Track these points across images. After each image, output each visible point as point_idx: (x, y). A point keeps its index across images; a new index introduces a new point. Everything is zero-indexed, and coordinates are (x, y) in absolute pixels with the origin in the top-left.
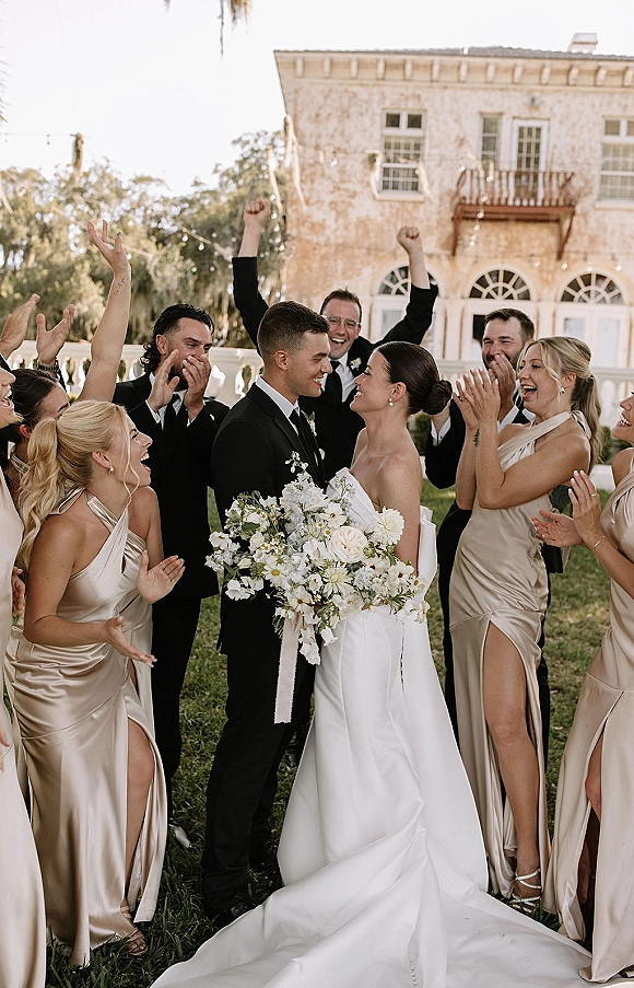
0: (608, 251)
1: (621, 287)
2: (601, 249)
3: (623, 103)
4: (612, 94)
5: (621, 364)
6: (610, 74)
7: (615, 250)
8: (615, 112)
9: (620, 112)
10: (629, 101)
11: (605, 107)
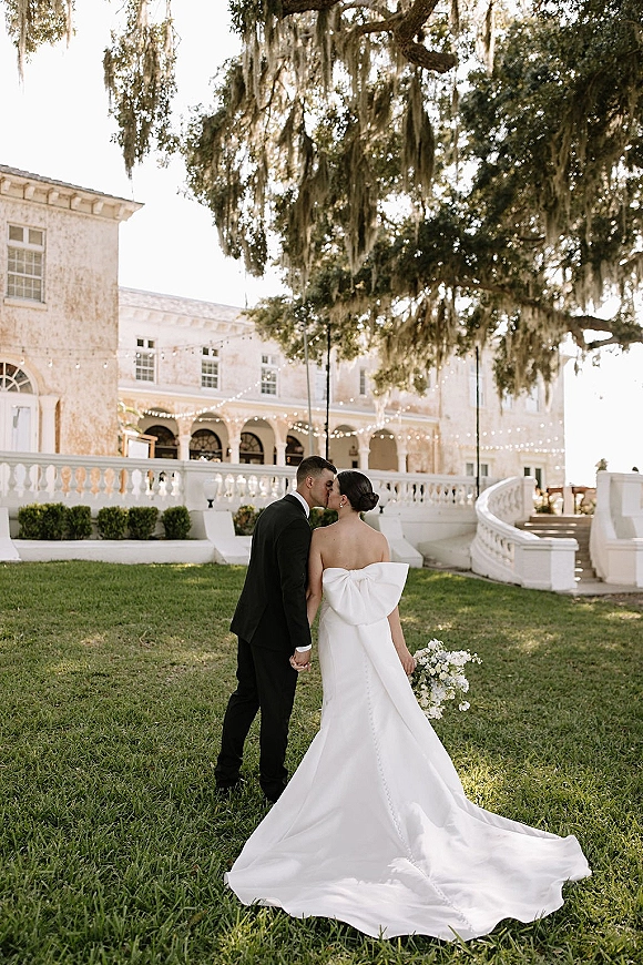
0: (18, 344)
1: (31, 377)
2: (12, 342)
3: (25, 214)
4: (14, 203)
5: (34, 449)
6: (13, 186)
7: (25, 344)
8: (18, 221)
9: (22, 221)
10: (30, 213)
11: (9, 214)
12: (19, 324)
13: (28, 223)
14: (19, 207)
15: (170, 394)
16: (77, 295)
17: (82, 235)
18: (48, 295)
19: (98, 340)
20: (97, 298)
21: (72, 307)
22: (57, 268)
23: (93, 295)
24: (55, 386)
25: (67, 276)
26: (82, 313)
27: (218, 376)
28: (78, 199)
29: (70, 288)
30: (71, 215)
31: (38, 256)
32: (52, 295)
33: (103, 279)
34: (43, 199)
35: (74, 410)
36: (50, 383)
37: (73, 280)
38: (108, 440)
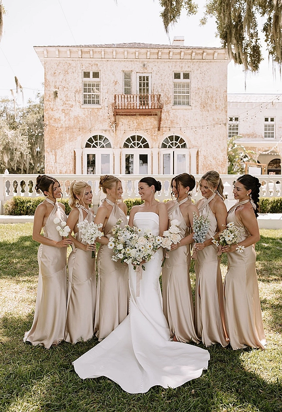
0: (178, 126)
1: (186, 141)
2: (175, 126)
3: (181, 66)
4: (176, 62)
6: (174, 54)
7: (181, 126)
8: (178, 70)
9: (180, 70)
10: (183, 65)
11: (173, 67)
12: (179, 117)
13: (182, 70)
14: (178, 63)
15: (247, 142)
16: (206, 100)
17: (208, 71)
18: (192, 102)
19: (217, 120)
20: (216, 99)
21: (204, 106)
22: (197, 88)
23: (214, 99)
24: (196, 144)
25: (201, 91)
26: (209, 108)
27: (274, 131)
28: (205, 54)
29: (203, 97)
30: (203, 62)
31: (188, 86)
32: (194, 102)
33: (219, 90)
34: (189, 57)
35: (205, 154)
36: (193, 143)
37: (204, 93)
38: (222, 167)
